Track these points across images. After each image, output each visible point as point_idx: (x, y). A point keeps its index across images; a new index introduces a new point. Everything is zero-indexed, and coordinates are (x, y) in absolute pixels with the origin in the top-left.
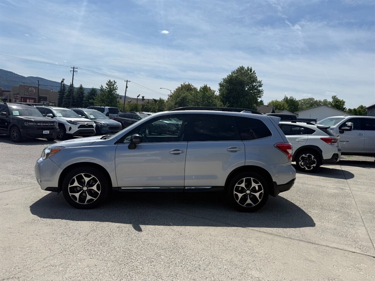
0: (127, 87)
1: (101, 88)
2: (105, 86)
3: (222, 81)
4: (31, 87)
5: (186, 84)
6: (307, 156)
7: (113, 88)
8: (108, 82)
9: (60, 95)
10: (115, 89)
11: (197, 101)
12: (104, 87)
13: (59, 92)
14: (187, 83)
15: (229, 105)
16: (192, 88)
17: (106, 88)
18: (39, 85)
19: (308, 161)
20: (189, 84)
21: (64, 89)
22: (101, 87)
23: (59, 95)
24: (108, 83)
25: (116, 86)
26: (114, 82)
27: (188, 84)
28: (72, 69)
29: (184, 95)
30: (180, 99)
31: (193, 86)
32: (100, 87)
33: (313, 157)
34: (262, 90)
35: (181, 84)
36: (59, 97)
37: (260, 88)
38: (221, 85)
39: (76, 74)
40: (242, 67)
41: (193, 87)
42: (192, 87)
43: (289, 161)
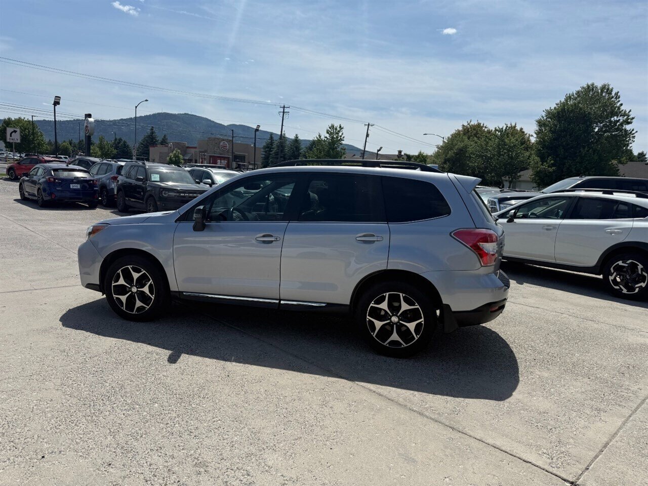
0: (367, 135)
2: (324, 135)
3: (544, 116)
5: (473, 124)
6: (627, 265)
7: (337, 137)
8: (330, 128)
9: (266, 152)
10: (341, 139)
11: (486, 156)
12: (323, 137)
13: (265, 148)
14: (474, 122)
15: (552, 162)
16: (484, 131)
17: (326, 137)
18: (233, 137)
19: (629, 276)
20: (479, 124)
21: (272, 143)
23: (264, 153)
24: (330, 130)
25: (342, 134)
26: (340, 127)
27: (476, 123)
28: (282, 110)
29: (461, 145)
30: (454, 152)
31: (486, 127)
32: (317, 138)
33: (640, 266)
34: (633, 130)
35: (463, 125)
36: (263, 156)
37: (628, 127)
38: (540, 123)
39: (287, 117)
40: (593, 85)
41: (486, 129)
42: (483, 128)
43: (482, 266)
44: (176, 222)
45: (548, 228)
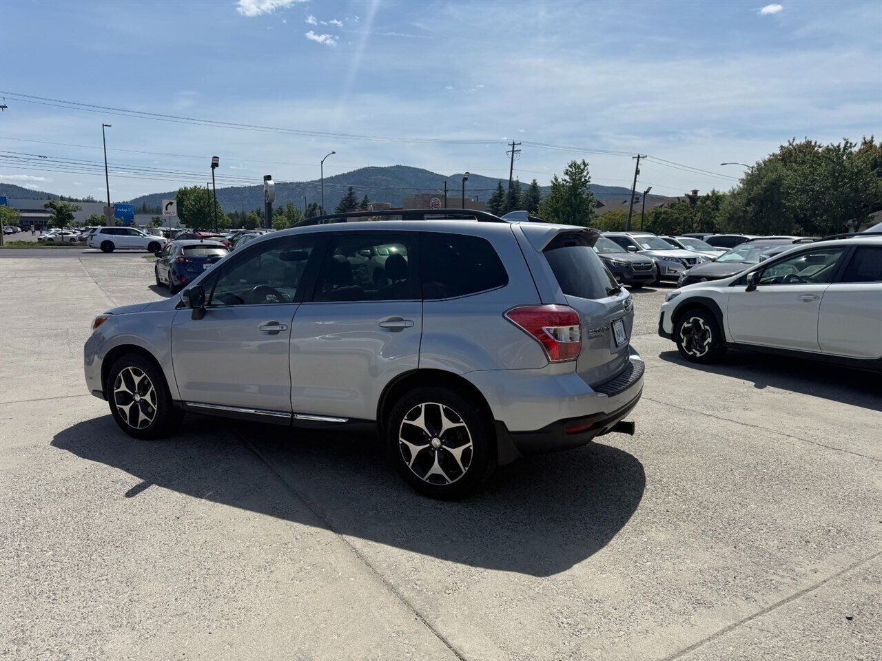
0: (637, 172)
1: (554, 184)
2: (563, 177)
4: (434, 196)
5: (798, 143)
7: (581, 179)
8: (571, 167)
10: (586, 180)
11: (813, 190)
12: (560, 180)
14: (800, 141)
16: (817, 152)
17: (565, 180)
18: (445, 191)
20: (809, 143)
21: (500, 195)
22: (554, 181)
24: (570, 170)
25: (588, 173)
26: (584, 163)
27: (803, 141)
28: (511, 148)
29: (773, 176)
30: (762, 188)
31: (820, 147)
35: (782, 147)
41: (820, 150)
42: (816, 149)
43: (549, 362)
44: (176, 308)
45: (808, 298)
